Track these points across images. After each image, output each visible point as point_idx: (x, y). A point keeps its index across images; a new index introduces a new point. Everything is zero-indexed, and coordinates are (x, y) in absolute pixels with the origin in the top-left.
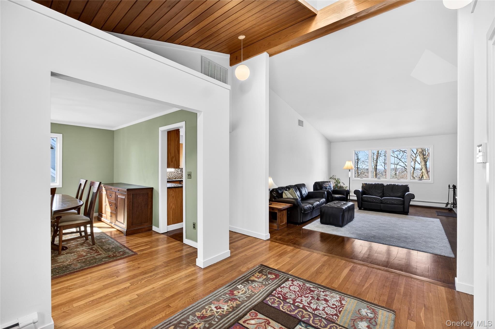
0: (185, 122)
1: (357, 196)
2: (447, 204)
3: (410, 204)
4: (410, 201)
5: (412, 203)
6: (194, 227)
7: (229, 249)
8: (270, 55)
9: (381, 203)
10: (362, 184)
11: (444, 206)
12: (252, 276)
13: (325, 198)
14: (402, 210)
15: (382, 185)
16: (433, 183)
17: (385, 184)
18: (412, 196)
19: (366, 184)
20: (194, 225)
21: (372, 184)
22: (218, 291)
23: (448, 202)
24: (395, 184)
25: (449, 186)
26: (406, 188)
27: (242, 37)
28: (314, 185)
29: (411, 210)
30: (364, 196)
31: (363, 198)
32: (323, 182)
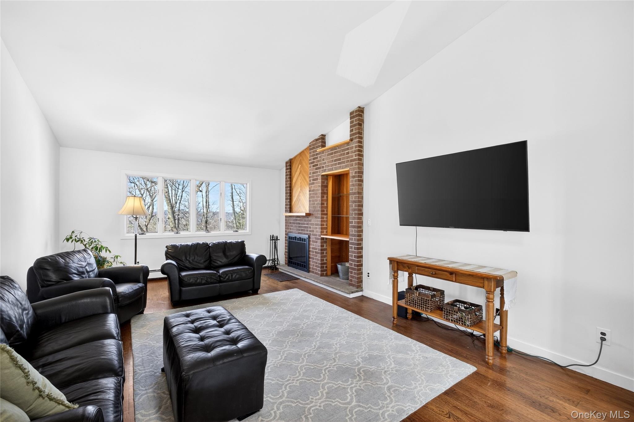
1: (169, 278)
9: (220, 282)
10: (167, 247)
14: (251, 286)
15: (206, 245)
17: (210, 243)
18: (263, 260)
19: (174, 247)
21: (187, 245)
24: (226, 242)
26: (242, 246)
28: (31, 269)
30: (182, 273)
31: (186, 279)
32: (67, 255)
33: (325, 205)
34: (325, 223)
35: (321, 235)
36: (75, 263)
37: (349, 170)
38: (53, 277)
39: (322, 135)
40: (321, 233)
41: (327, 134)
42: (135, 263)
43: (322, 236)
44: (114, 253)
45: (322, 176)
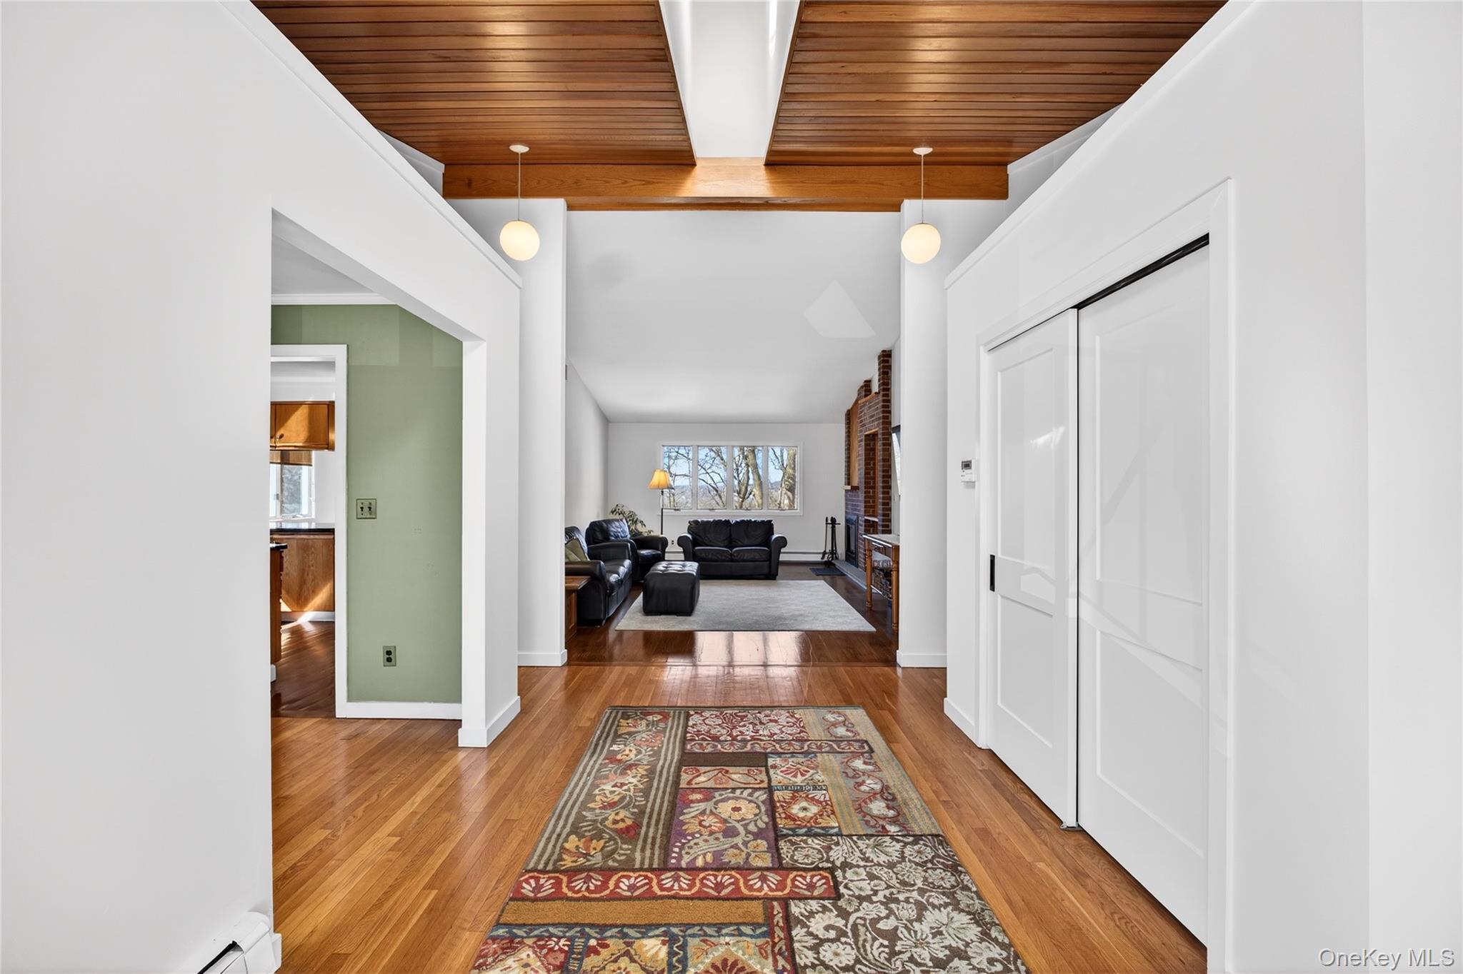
0: (346, 346)
1: (684, 552)
2: (824, 553)
3: (780, 559)
4: (780, 552)
5: (783, 558)
6: (389, 660)
7: (518, 695)
8: (570, 207)
9: (732, 560)
10: (689, 522)
11: (818, 558)
12: (618, 726)
13: (629, 559)
14: (766, 571)
15: (727, 522)
16: (803, 516)
17: (733, 521)
18: (783, 542)
19: (696, 522)
20: (389, 653)
21: (708, 522)
22: (584, 763)
23: (825, 551)
24: (750, 520)
25: (827, 518)
26: (768, 526)
27: (520, 149)
28: (587, 529)
29: (781, 570)
30: (697, 548)
31: (698, 553)
32: (609, 522)
33: (872, 475)
34: (871, 500)
35: (865, 516)
36: (614, 528)
37: (877, 431)
38: (600, 536)
39: (866, 381)
40: (865, 513)
41: (872, 378)
42: (662, 534)
43: (866, 518)
44: (648, 528)
45: (866, 436)
